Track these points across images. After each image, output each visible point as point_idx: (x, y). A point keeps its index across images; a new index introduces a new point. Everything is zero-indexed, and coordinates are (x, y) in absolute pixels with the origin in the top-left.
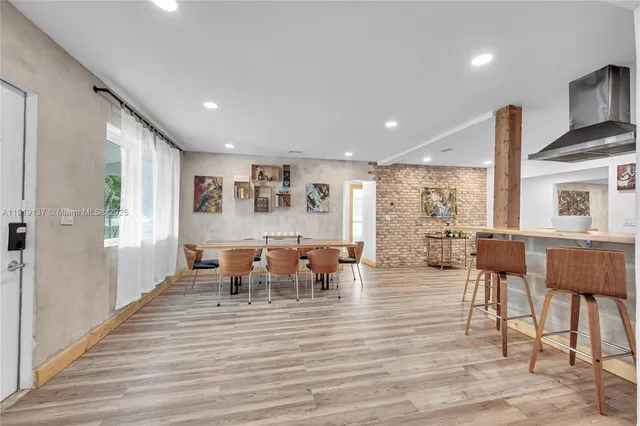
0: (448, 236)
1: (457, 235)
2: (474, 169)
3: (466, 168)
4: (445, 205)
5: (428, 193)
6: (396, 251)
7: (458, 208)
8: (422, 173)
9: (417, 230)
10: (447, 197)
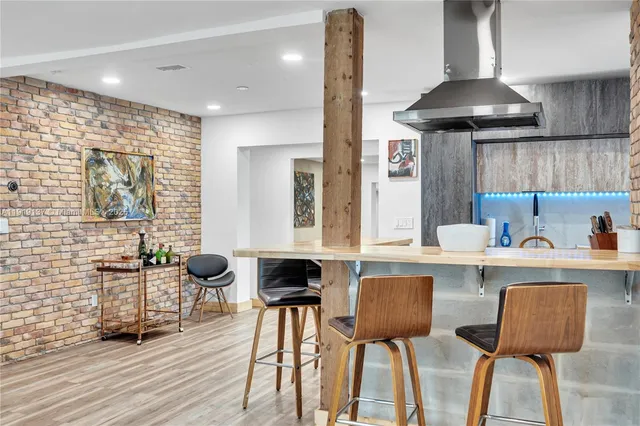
0: (147, 264)
1: (163, 260)
2: (182, 115)
3: (170, 113)
4: (132, 191)
5: (100, 162)
6: (26, 316)
7: (158, 199)
8: (85, 111)
9: (75, 255)
10: (137, 174)
